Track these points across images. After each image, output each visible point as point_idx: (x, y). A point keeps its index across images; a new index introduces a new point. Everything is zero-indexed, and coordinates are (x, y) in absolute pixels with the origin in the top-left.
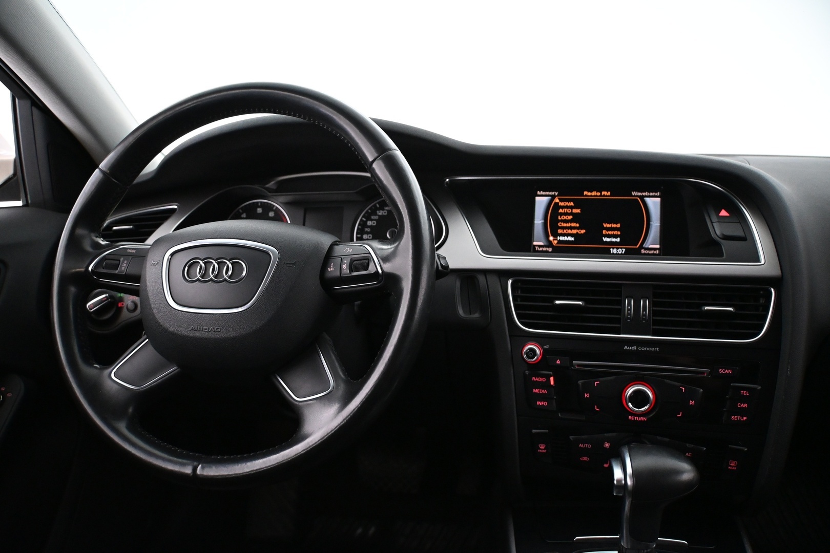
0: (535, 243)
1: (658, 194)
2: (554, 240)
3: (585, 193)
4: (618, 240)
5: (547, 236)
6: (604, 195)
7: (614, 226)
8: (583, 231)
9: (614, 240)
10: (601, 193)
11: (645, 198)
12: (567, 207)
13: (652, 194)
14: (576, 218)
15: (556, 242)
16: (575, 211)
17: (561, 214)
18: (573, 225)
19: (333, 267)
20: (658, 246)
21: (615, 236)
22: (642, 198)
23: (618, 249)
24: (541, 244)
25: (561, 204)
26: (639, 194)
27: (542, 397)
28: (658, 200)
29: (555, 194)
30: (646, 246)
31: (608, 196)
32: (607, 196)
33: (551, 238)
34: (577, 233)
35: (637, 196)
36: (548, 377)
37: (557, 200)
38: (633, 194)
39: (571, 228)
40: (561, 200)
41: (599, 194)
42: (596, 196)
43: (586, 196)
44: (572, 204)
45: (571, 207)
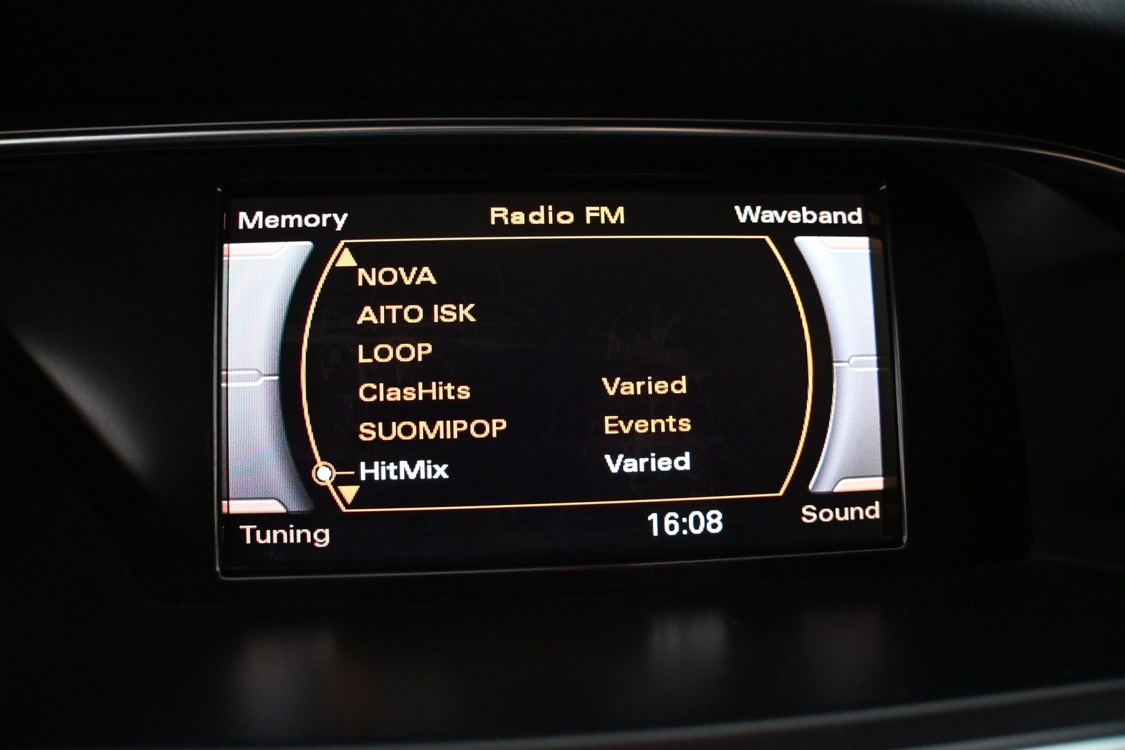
0: (236, 507)
1: (856, 217)
2: (338, 482)
3: (497, 213)
4: (684, 462)
5: (301, 464)
6: (595, 220)
7: (661, 387)
8: (496, 426)
9: (664, 464)
10: (580, 216)
11: (801, 241)
12: (401, 294)
13: (826, 217)
14: (452, 352)
15: (350, 492)
16: (446, 313)
17: (372, 335)
18: (437, 391)
20: (877, 483)
21: (668, 444)
22: (785, 236)
23: (684, 510)
24: (273, 507)
25: (369, 278)
26: (770, 216)
28: (861, 245)
29: (331, 221)
30: (824, 488)
31: (617, 228)
32: (609, 228)
33: (324, 473)
34: (465, 435)
35: (761, 228)
37: (347, 260)
38: (743, 219)
39: (430, 411)
40: (366, 257)
41: (566, 217)
42: (557, 228)
43: (501, 228)
44: (427, 275)
45: (424, 295)
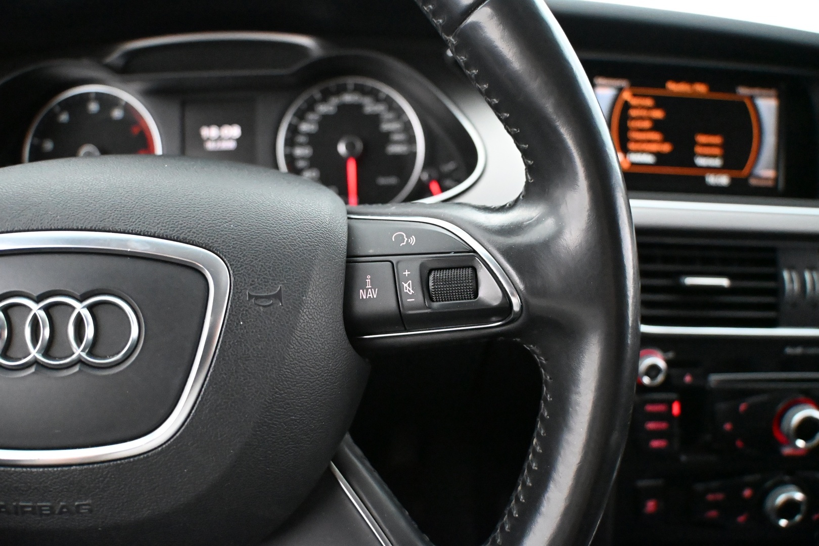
1: (774, 92)
4: (718, 162)
7: (712, 140)
8: (668, 147)
11: (756, 99)
12: (642, 107)
13: (764, 92)
14: (657, 126)
16: (655, 114)
17: (633, 118)
18: (652, 136)
19: (373, 287)
21: (714, 157)
22: (752, 98)
25: (633, 101)
26: (747, 91)
27: (657, 435)
28: (774, 101)
29: (623, 84)
34: (659, 150)
36: (670, 404)
37: (626, 95)
38: (739, 92)
39: (649, 141)
40: (632, 95)
44: (649, 102)
45: (648, 108)
